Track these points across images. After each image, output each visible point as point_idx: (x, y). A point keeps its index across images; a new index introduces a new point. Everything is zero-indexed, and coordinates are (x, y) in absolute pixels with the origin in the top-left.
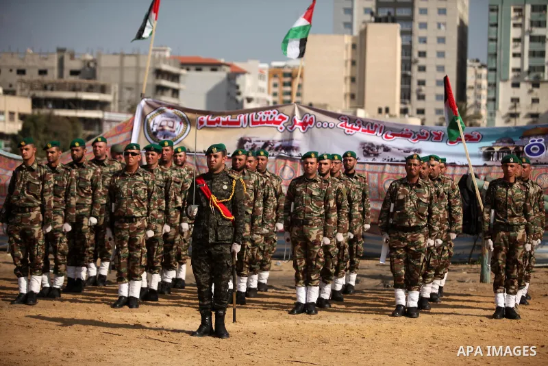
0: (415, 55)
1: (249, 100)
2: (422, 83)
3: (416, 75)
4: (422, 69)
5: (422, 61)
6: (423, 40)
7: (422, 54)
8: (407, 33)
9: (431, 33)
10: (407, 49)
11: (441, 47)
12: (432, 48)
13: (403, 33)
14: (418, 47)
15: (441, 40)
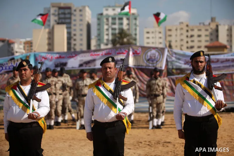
0: (72, 35)
1: (17, 52)
2: (75, 45)
3: (73, 42)
4: (75, 40)
5: (75, 37)
6: (75, 30)
7: (75, 35)
8: (68, 28)
9: (78, 28)
10: (69, 33)
11: (81, 32)
12: (78, 33)
13: (67, 28)
14: (73, 32)
15: (81, 30)
